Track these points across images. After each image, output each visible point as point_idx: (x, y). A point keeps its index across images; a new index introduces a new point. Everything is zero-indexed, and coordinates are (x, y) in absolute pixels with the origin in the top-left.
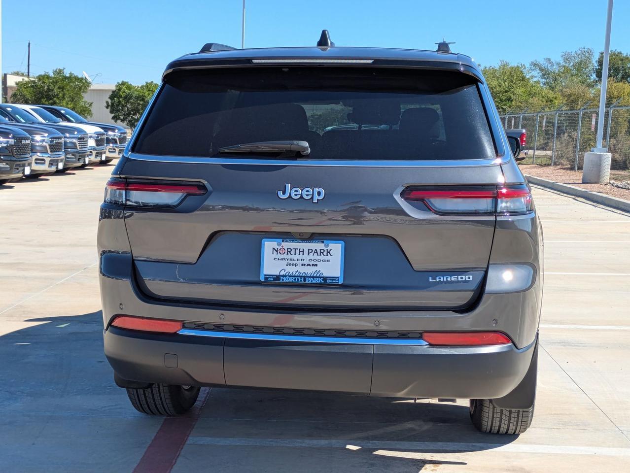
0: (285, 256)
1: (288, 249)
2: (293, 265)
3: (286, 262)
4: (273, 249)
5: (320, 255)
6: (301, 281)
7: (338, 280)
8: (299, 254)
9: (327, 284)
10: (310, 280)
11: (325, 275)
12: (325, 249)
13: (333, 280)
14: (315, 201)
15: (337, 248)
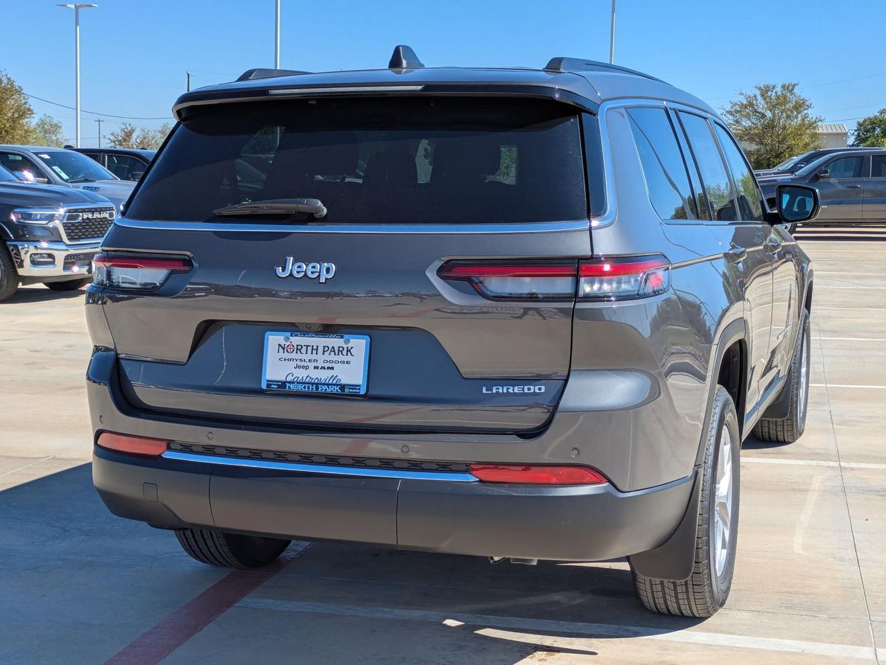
0: (294, 355)
1: (297, 345)
2: (303, 367)
3: (294, 364)
4: (280, 345)
5: (338, 354)
6: (312, 389)
7: (359, 389)
8: (312, 353)
9: (344, 394)
10: (322, 389)
11: (343, 382)
12: (345, 346)
13: (353, 389)
14: (322, 280)
15: (359, 345)
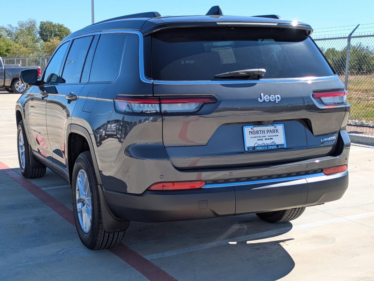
0: (256, 135)
1: (257, 131)
2: (261, 140)
3: (257, 139)
4: (250, 132)
5: (273, 133)
6: (266, 148)
7: (284, 146)
8: (263, 134)
9: (279, 148)
10: (270, 147)
11: (277, 143)
12: (275, 129)
13: (281, 146)
14: (277, 102)
15: (280, 128)
